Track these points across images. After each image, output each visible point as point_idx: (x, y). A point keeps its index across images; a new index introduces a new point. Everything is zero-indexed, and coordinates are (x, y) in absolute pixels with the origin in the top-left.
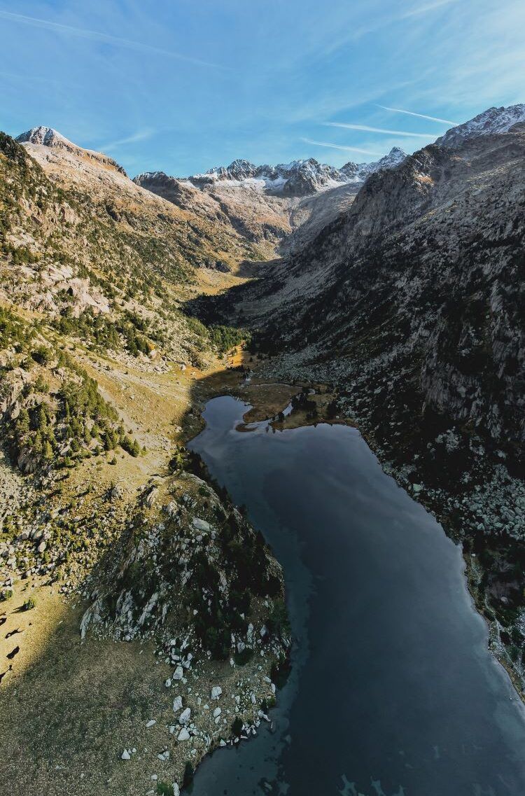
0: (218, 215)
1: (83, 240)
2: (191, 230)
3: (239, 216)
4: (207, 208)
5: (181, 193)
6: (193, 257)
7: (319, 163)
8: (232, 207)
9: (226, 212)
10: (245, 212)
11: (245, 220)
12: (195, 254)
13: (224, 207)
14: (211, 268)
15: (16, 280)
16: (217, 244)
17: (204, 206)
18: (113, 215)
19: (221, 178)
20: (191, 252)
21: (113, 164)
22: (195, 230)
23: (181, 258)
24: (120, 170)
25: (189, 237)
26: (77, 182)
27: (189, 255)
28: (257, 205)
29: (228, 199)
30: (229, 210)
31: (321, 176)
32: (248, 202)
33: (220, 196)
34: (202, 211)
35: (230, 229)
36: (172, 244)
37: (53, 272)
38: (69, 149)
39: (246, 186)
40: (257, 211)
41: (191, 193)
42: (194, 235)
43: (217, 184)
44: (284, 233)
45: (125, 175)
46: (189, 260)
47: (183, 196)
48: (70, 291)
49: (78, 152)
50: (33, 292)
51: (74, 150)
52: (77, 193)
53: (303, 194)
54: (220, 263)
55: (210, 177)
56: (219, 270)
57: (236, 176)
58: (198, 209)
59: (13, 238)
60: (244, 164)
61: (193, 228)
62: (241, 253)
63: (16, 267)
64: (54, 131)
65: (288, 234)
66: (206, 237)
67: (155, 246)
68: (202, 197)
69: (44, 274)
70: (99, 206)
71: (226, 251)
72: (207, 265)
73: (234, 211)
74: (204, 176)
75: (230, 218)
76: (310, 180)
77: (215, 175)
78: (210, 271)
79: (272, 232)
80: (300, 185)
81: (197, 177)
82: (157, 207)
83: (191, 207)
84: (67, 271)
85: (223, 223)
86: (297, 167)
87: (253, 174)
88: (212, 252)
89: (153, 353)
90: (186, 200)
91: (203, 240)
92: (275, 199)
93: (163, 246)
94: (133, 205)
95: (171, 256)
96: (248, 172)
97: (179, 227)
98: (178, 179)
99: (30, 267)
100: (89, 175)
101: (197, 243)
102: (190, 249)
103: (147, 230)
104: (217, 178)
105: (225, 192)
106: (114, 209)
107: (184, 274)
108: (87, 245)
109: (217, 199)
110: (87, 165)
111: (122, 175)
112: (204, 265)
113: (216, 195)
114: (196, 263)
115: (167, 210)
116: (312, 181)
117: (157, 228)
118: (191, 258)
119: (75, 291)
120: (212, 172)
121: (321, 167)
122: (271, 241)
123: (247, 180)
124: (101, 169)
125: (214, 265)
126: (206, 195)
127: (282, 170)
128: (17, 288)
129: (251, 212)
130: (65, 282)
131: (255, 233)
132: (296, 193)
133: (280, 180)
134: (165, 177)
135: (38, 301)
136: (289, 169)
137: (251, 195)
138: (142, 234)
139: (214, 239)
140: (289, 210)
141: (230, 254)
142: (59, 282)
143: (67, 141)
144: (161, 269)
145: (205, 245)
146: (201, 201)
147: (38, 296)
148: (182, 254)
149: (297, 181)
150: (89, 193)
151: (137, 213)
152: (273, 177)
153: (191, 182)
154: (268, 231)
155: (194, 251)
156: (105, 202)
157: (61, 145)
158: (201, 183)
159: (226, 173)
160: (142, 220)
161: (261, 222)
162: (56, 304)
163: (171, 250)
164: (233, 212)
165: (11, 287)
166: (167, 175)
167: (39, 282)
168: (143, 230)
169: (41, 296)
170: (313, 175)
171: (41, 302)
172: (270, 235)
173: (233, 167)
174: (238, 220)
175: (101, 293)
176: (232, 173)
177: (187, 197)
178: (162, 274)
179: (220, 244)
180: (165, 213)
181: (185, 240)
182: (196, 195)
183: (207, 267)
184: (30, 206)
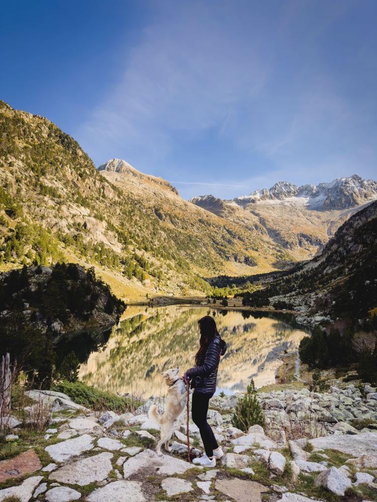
0: (256, 227)
1: (116, 209)
2: (226, 232)
3: (275, 227)
4: (246, 221)
5: (225, 209)
6: (224, 252)
7: (363, 179)
8: (270, 220)
9: (264, 225)
10: (283, 225)
11: (282, 231)
12: (226, 250)
13: (263, 221)
14: (239, 262)
15: (37, 203)
16: (248, 244)
17: (243, 219)
18: (160, 216)
19: (263, 198)
20: (222, 248)
21: (168, 185)
22: (229, 232)
23: (213, 252)
24: (173, 190)
25: (223, 237)
26: (135, 193)
27: (220, 250)
28: (295, 218)
29: (267, 215)
30: (267, 223)
31: (365, 191)
32: (286, 216)
33: (260, 212)
34: (242, 223)
35: (266, 238)
36: (206, 240)
37: (72, 208)
38: (134, 175)
39: (286, 204)
40: (294, 223)
41: (233, 209)
42: (228, 236)
43: (258, 203)
44: (320, 241)
45: (177, 194)
46: (220, 254)
47: (226, 212)
48: (85, 225)
49: (141, 177)
50: (51, 215)
51: (138, 175)
52: (132, 199)
53: (344, 208)
54: (248, 258)
55: (252, 197)
56: (246, 264)
57: (277, 196)
58: (238, 221)
59: (46, 181)
60: (286, 185)
61: (228, 231)
62: (271, 253)
63: (41, 196)
64: (124, 162)
65: (324, 242)
66: (239, 238)
67: (191, 240)
68: (243, 213)
69: (64, 208)
70: (149, 208)
71: (257, 250)
72: (236, 259)
73: (272, 223)
74: (247, 197)
75: (268, 229)
76: (352, 194)
77: (258, 196)
78: (239, 264)
79: (307, 240)
80: (340, 199)
81: (241, 198)
82: (199, 213)
83: (232, 220)
84: (85, 211)
85: (260, 234)
86: (340, 184)
87: (294, 193)
88: (242, 250)
89: (147, 281)
90: (228, 215)
91: (236, 241)
92: (315, 213)
93: (198, 241)
94: (177, 211)
95: (204, 249)
96: (289, 192)
97: (215, 229)
98: (224, 201)
99: (53, 200)
100: (145, 191)
101: (229, 242)
102: (222, 245)
103: (186, 229)
104: (259, 198)
105: (265, 209)
106: (161, 212)
107: (213, 263)
108: (119, 214)
109: (257, 215)
110: (146, 185)
111: (175, 193)
112: (233, 259)
113: (257, 212)
114: (226, 256)
115: (207, 216)
116: (354, 195)
117: (195, 228)
118: (221, 253)
119: (89, 226)
120: (255, 194)
121: (365, 182)
122: (305, 249)
123: (287, 199)
124: (157, 188)
125: (243, 259)
126: (248, 212)
127: (324, 188)
128: (37, 209)
129: (288, 224)
130: (81, 217)
131: (290, 241)
132: (336, 207)
133: (322, 197)
134: (213, 198)
135: (53, 223)
136: (331, 186)
137: (291, 211)
138: (182, 231)
139: (246, 241)
140: (328, 222)
141: (260, 253)
142: (75, 215)
143: (133, 168)
144: (192, 256)
145: (236, 244)
146: (241, 215)
147: (54, 219)
148: (214, 249)
149: (337, 195)
150: (142, 200)
151: (180, 217)
152: (314, 195)
153: (236, 203)
154: (304, 240)
155: (226, 247)
156: (154, 207)
157: (128, 171)
158: (244, 203)
159: (268, 194)
160: (183, 221)
161: (297, 231)
162: (69, 229)
163: (204, 245)
164: (270, 225)
165: (32, 207)
166: (215, 197)
167: (58, 210)
168: (183, 228)
169: (56, 220)
170: (356, 190)
171: (56, 224)
172: (306, 243)
173: (275, 189)
174: (274, 231)
175: (115, 237)
176: (274, 194)
177: (230, 213)
178: (192, 259)
179: (251, 244)
180: (205, 218)
181: (219, 238)
182: (237, 211)
183: (236, 261)
184: (71, 173)
